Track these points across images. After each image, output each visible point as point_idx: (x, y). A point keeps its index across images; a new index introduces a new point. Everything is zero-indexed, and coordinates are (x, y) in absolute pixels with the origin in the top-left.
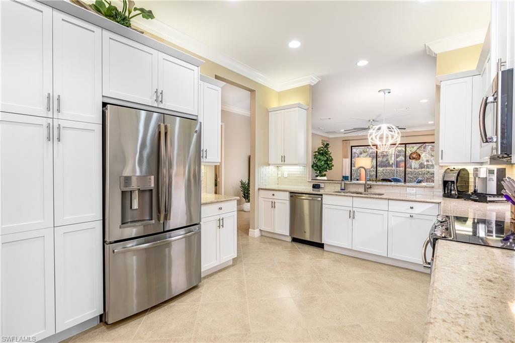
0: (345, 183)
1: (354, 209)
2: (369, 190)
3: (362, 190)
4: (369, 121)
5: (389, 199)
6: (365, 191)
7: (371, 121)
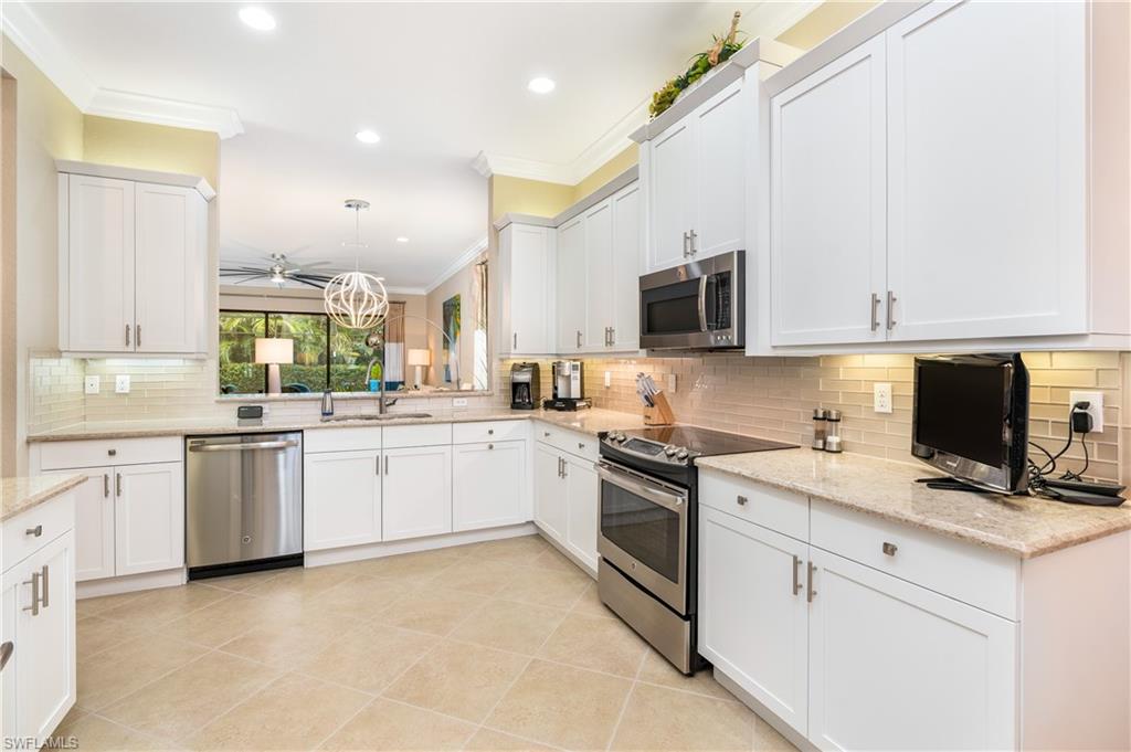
0: (332, 399)
1: (385, 453)
2: (391, 409)
3: (372, 409)
4: (273, 256)
5: (453, 422)
6: (381, 412)
7: (278, 257)
